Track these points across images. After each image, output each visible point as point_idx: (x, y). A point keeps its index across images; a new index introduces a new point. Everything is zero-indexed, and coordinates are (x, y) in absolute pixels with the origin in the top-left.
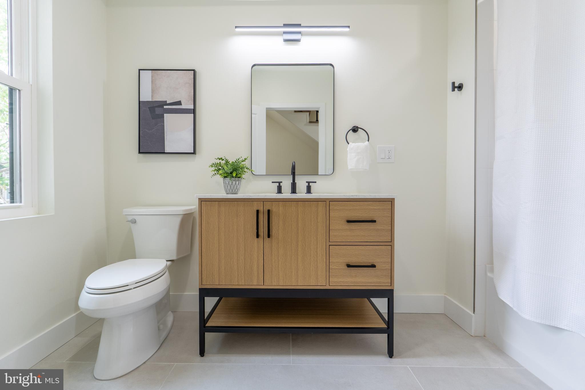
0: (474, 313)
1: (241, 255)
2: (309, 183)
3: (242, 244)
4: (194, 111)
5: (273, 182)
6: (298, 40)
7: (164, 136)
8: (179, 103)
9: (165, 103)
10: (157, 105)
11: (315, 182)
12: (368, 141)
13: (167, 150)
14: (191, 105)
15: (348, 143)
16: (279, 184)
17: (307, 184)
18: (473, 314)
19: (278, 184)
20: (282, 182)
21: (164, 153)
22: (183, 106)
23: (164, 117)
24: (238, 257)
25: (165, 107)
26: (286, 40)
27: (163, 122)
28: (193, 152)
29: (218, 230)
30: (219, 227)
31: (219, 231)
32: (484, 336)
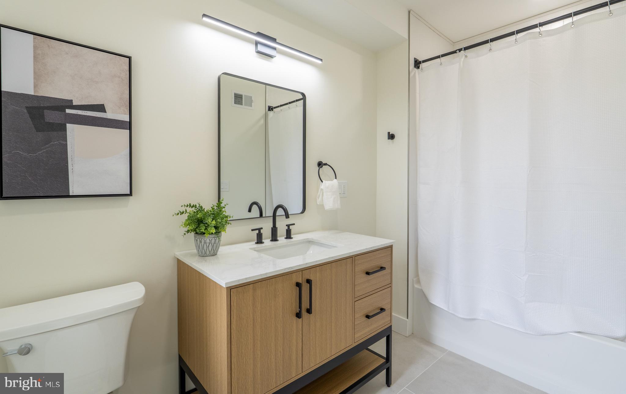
0: (407, 318)
1: (280, 345)
2: (288, 226)
3: (281, 331)
4: (128, 126)
5: (252, 230)
6: (271, 56)
7: (67, 166)
8: (101, 108)
9: (69, 104)
10: (48, 105)
11: (294, 224)
12: (336, 178)
13: (74, 190)
14: (125, 114)
15: (322, 182)
16: (260, 232)
17: (287, 228)
18: (407, 320)
19: (257, 232)
20: (262, 228)
21: (69, 196)
22: (109, 115)
23: (66, 130)
24: (276, 351)
25: (68, 111)
26: (259, 52)
27: (65, 139)
28: (129, 193)
29: (253, 323)
30: (253, 320)
31: (253, 325)
32: (412, 334)
